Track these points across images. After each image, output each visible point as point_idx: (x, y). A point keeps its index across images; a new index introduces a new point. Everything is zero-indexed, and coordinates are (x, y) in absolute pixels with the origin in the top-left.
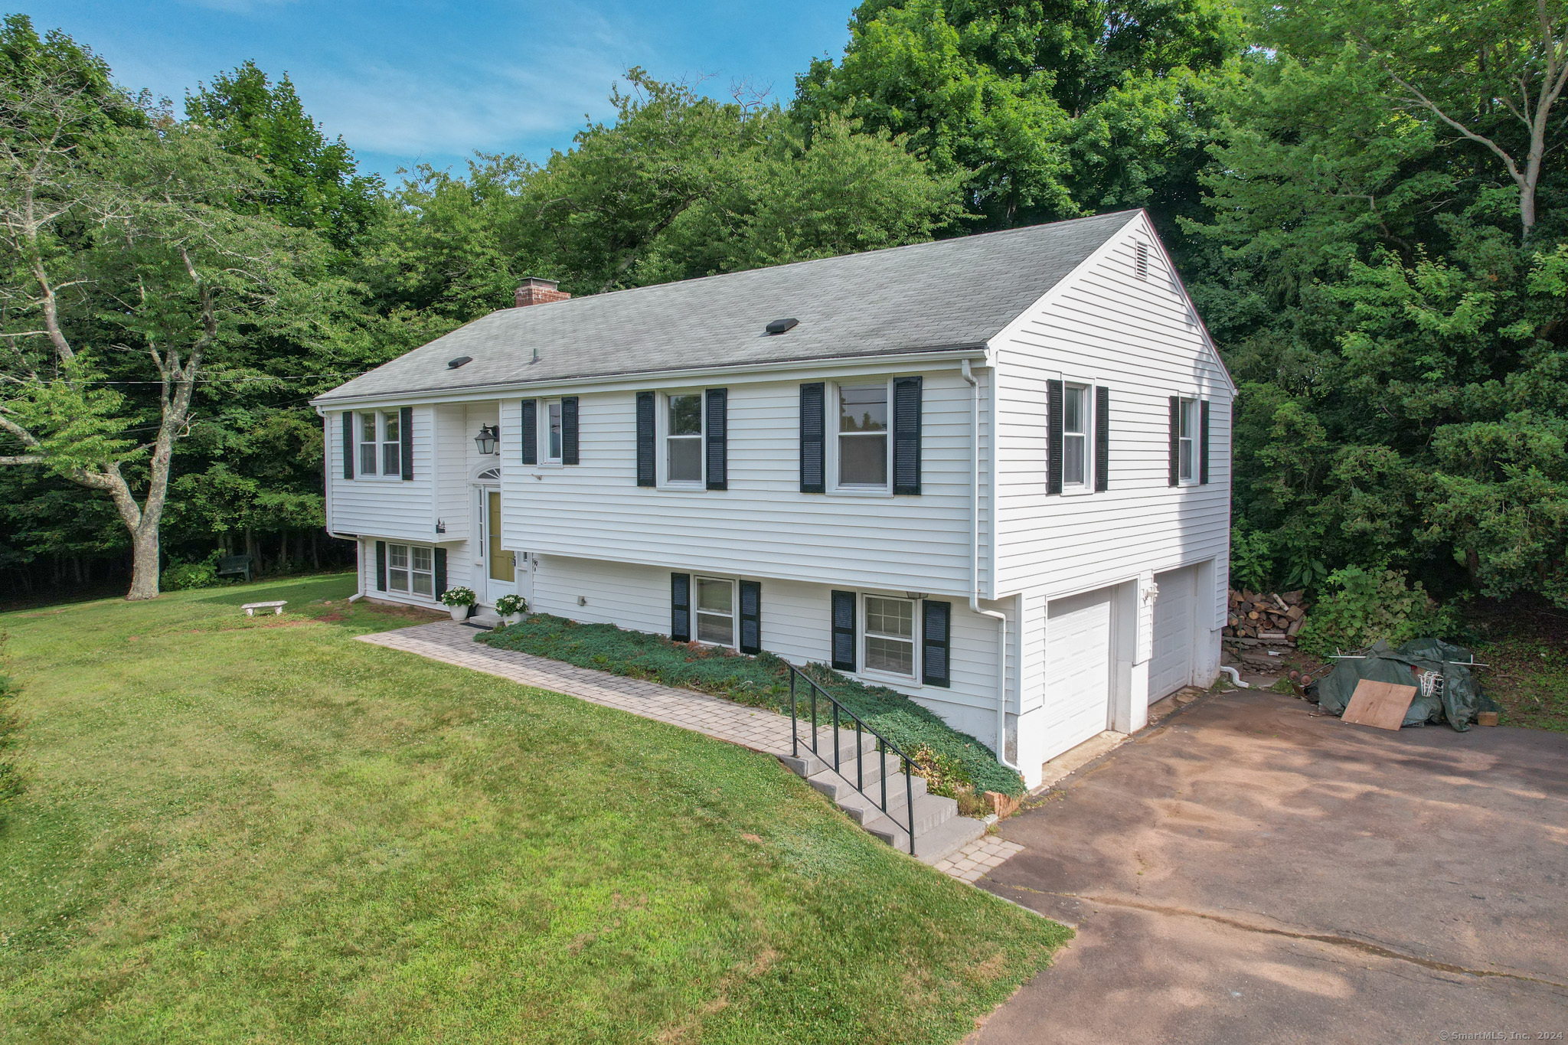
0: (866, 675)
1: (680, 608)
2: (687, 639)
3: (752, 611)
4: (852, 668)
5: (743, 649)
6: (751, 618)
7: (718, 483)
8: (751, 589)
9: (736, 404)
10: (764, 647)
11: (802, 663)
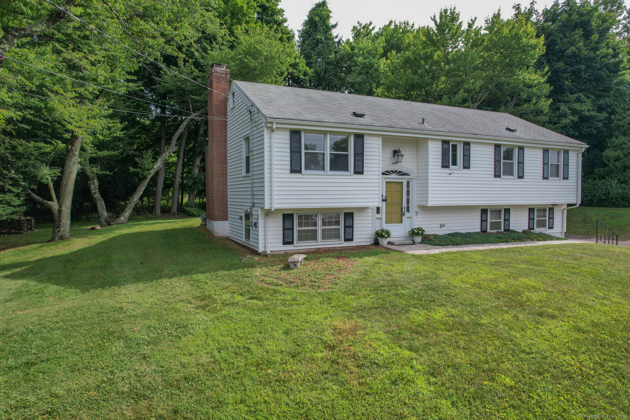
0: (537, 230)
1: (483, 221)
2: (486, 231)
3: (507, 218)
4: (533, 229)
5: (505, 230)
6: (507, 220)
7: (521, 177)
8: (507, 211)
9: (527, 152)
10: (511, 228)
11: (521, 231)
